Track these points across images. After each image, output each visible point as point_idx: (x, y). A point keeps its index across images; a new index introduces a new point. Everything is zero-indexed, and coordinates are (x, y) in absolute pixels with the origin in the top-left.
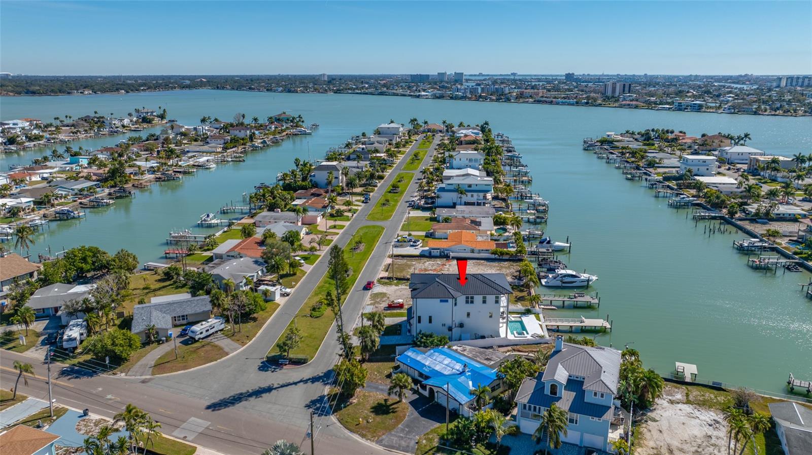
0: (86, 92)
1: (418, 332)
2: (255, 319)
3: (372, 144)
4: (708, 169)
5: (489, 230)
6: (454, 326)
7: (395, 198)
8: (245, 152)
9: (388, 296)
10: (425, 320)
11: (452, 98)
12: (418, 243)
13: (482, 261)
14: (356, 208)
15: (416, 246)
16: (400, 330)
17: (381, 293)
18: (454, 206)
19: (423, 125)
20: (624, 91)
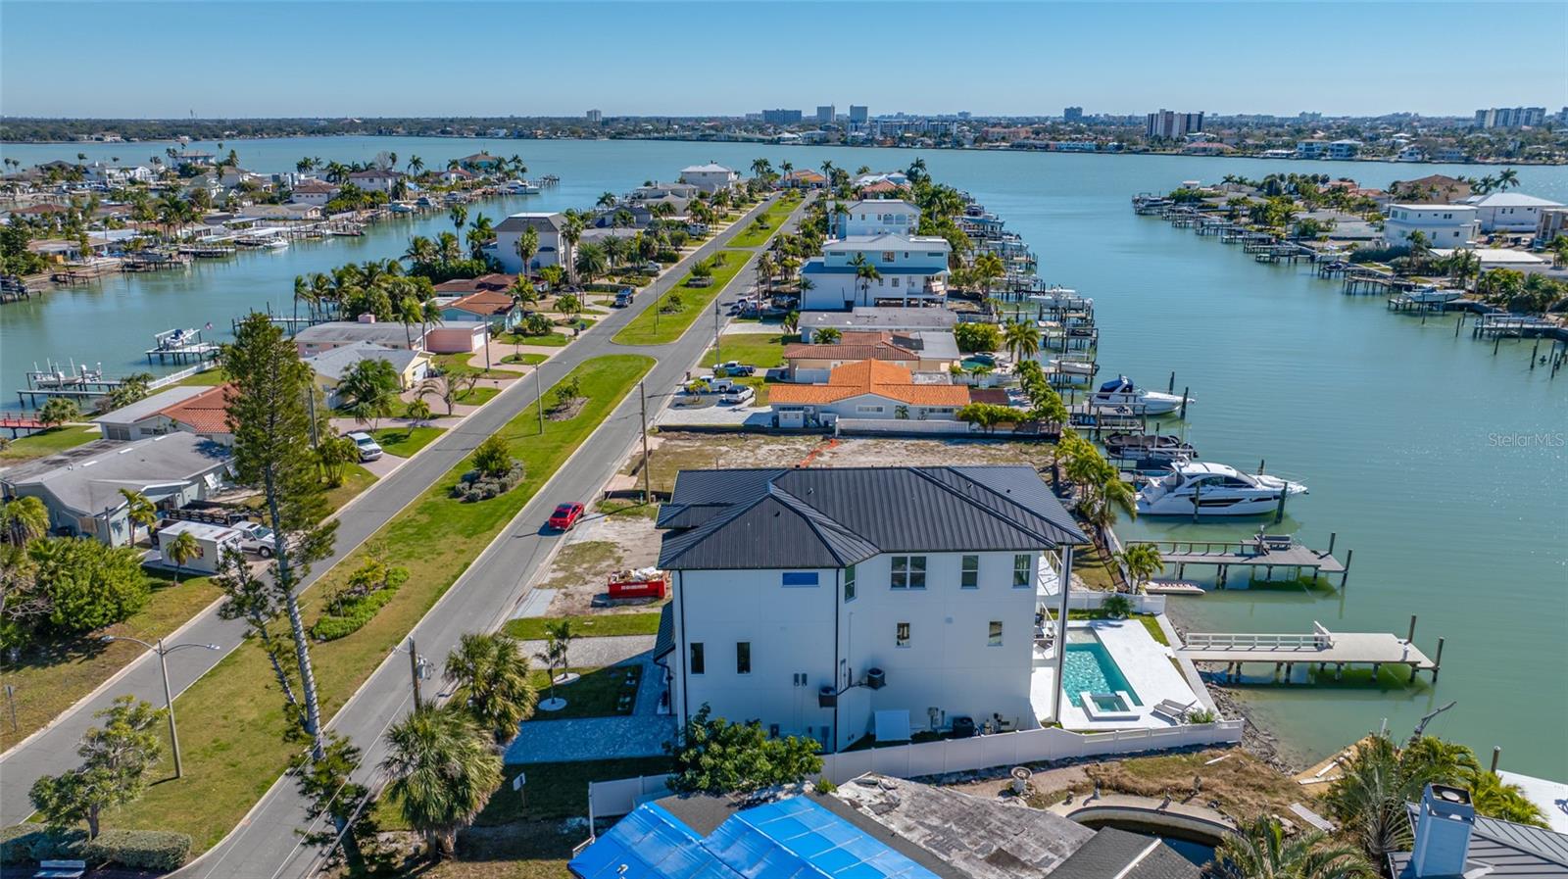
0: (108, 139)
1: (694, 713)
2: (100, 646)
3: (662, 197)
4: (1457, 234)
5: (945, 360)
6: (842, 683)
7: (698, 297)
8: (373, 221)
9: (620, 553)
10: (720, 659)
11: (845, 143)
12: (742, 395)
13: (932, 443)
14: (591, 317)
15: (737, 403)
16: (633, 692)
17: (598, 544)
18: (849, 307)
19: (780, 172)
20: (1188, 128)
